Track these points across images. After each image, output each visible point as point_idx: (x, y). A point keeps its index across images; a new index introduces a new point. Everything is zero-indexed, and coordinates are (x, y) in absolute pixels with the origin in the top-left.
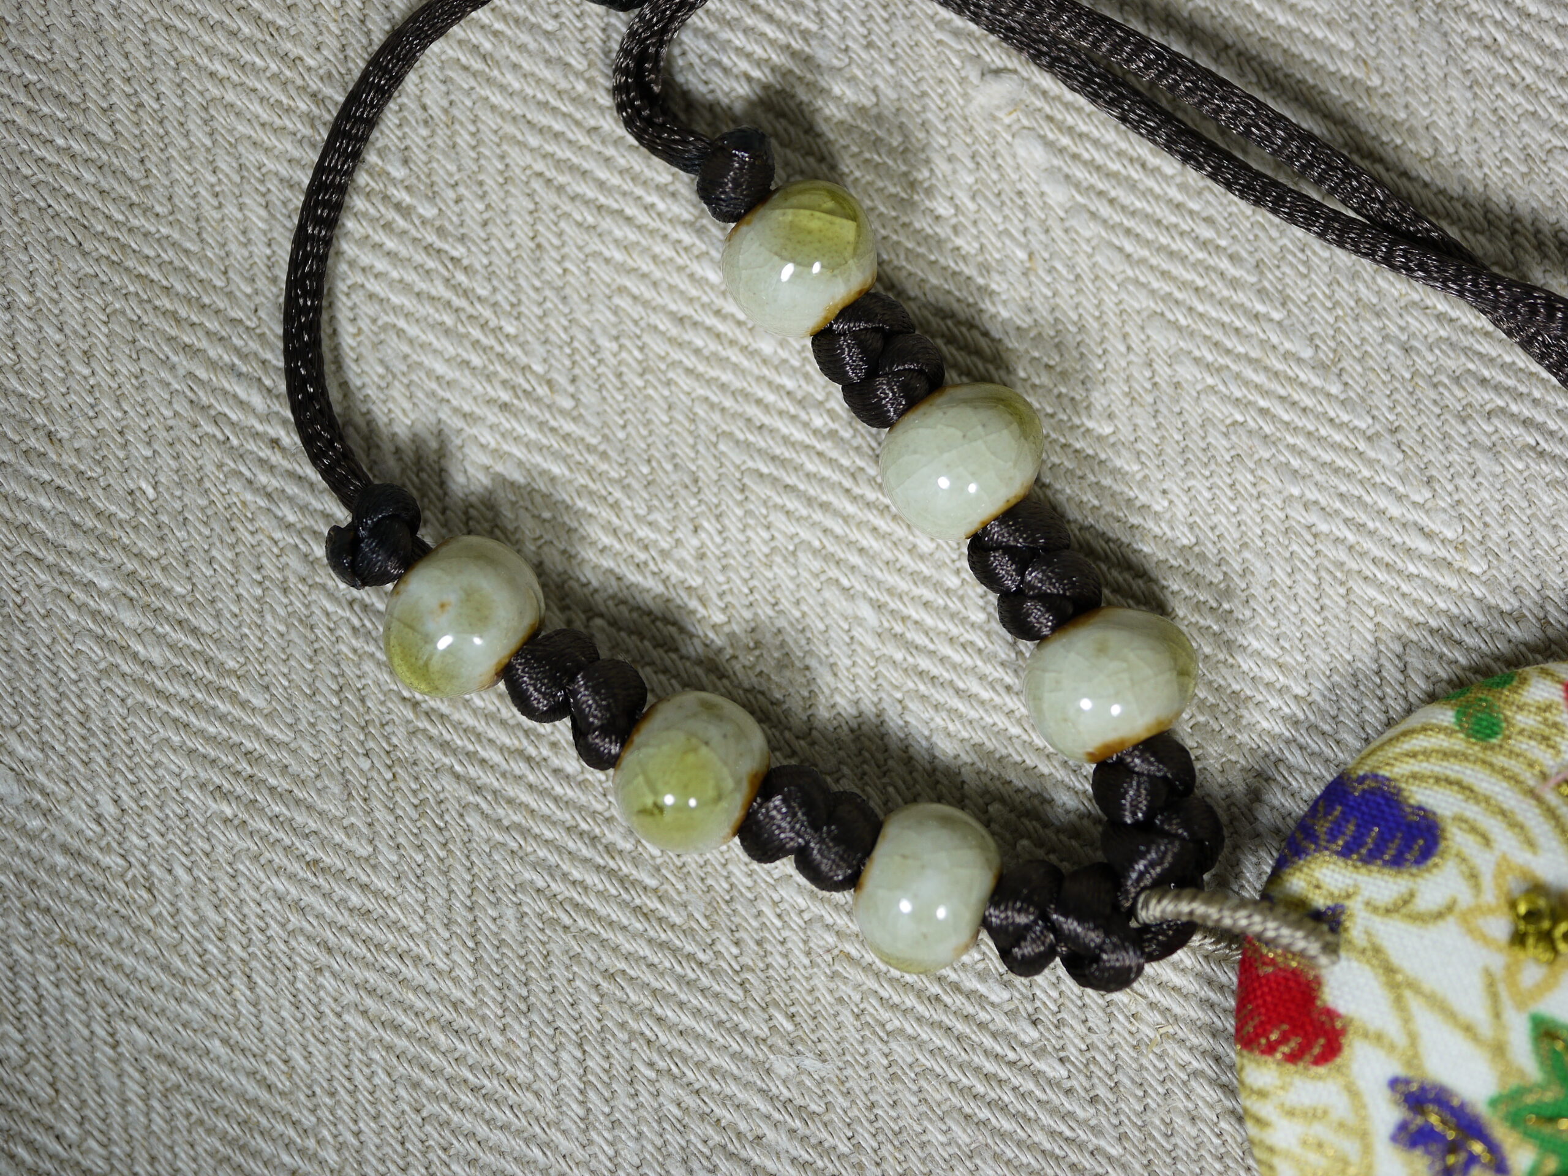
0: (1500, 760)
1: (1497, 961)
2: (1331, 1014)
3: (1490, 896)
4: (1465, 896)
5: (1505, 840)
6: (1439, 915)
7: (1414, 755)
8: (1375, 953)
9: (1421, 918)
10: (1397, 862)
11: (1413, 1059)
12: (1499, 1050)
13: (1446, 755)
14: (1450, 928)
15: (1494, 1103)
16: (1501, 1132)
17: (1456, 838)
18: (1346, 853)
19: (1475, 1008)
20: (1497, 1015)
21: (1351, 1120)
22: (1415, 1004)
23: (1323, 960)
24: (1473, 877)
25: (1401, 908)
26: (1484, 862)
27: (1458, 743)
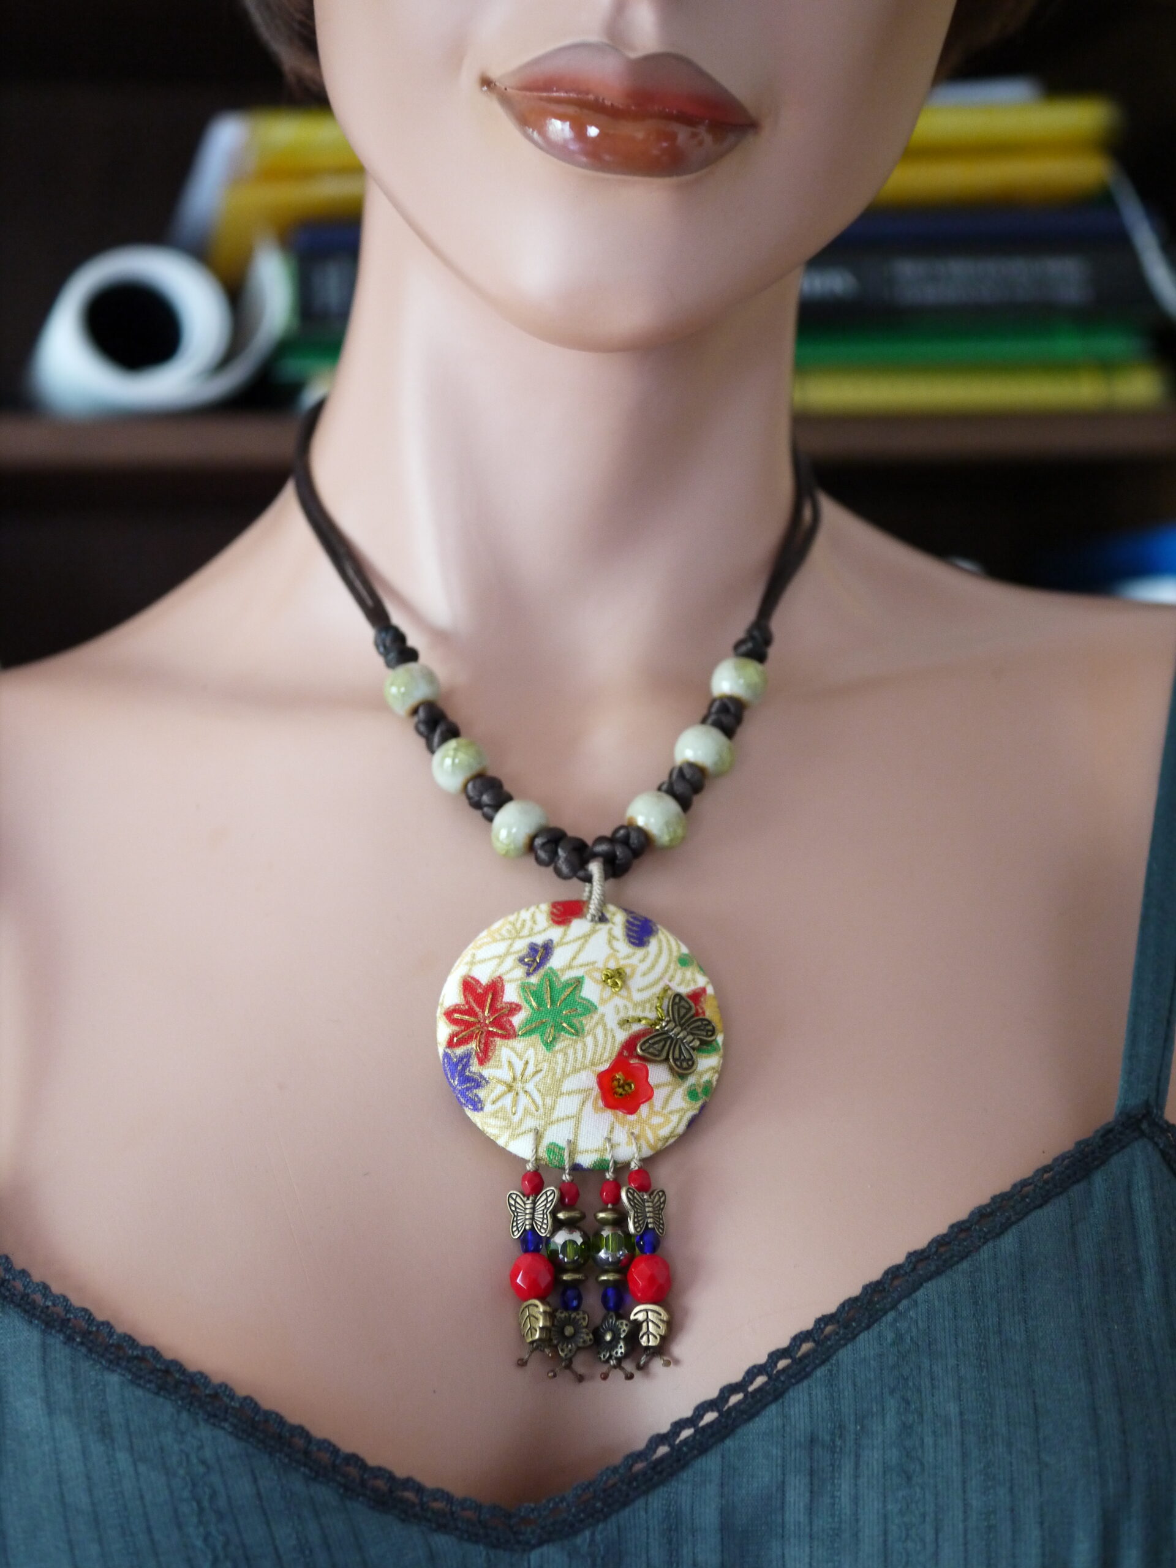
0: (672, 966)
1: (600, 965)
2: (570, 922)
3: (622, 963)
4: (621, 954)
5: (643, 967)
6: (612, 948)
7: (668, 940)
8: (593, 931)
9: (610, 942)
10: (628, 936)
11: (561, 944)
12: (570, 967)
13: (670, 950)
14: (607, 950)
15: (551, 969)
16: (542, 971)
17: (640, 953)
18: (628, 921)
19: (582, 958)
20: (581, 966)
21: (535, 931)
22: (580, 942)
23: (589, 917)
24: (628, 957)
25: (612, 938)
26: (634, 960)
27: (675, 954)
